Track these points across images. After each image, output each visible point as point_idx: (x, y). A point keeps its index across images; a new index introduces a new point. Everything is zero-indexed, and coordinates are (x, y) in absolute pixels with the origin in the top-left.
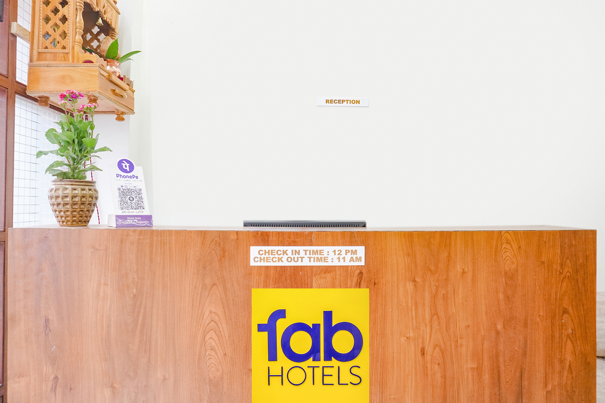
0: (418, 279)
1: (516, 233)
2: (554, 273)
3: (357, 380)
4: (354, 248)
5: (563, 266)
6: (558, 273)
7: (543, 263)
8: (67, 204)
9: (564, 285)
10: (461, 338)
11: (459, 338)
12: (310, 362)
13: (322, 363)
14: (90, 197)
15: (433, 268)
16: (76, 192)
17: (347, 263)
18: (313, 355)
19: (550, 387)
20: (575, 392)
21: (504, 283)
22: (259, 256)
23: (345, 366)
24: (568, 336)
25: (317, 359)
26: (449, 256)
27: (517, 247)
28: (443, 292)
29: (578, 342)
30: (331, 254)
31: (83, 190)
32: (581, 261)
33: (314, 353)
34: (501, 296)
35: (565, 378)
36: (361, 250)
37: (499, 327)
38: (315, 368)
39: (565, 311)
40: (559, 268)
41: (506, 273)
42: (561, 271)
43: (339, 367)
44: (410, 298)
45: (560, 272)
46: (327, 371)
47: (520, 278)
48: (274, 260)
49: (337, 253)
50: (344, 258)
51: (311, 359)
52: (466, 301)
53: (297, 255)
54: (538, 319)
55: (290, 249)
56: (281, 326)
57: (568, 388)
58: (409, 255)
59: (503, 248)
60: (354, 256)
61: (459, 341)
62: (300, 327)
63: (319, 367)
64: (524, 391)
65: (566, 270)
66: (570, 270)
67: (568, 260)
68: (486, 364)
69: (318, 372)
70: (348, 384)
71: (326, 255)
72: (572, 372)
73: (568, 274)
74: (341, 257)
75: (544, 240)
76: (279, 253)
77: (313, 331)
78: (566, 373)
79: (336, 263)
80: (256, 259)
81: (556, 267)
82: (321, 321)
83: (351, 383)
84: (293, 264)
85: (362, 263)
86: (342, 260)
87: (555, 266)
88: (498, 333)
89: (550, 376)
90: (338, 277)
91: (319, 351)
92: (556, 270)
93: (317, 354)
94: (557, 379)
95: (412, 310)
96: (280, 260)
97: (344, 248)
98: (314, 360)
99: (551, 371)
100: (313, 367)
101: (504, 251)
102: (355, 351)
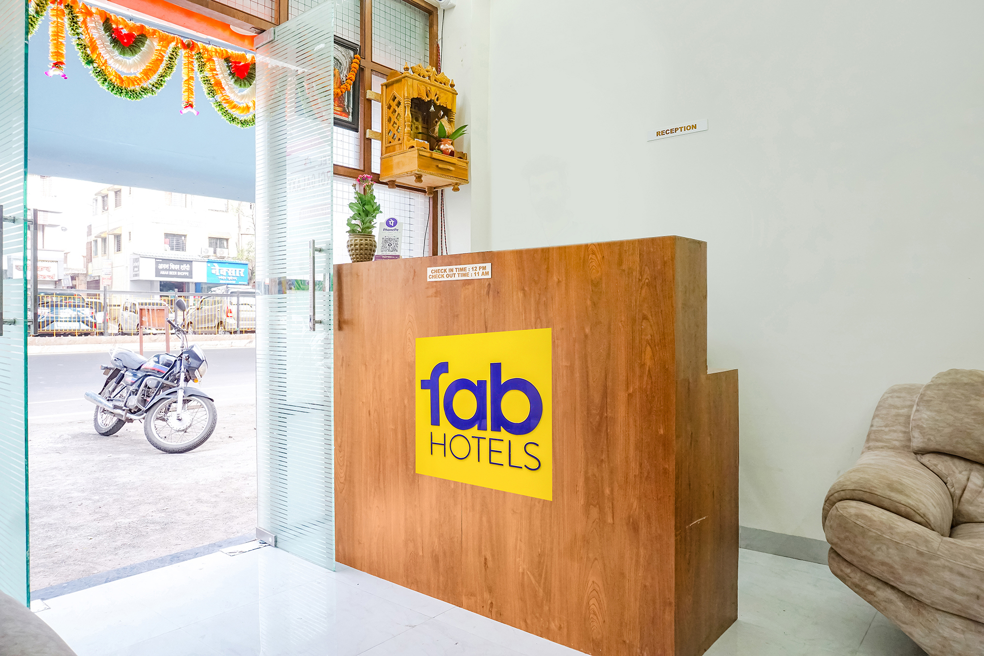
0: (526, 289)
1: (600, 245)
2: (634, 280)
3: (534, 464)
4: (484, 265)
5: (642, 273)
6: (637, 280)
7: (624, 271)
8: (357, 250)
9: (644, 291)
10: (557, 339)
11: (556, 338)
12: (474, 431)
13: (489, 433)
14: (370, 245)
15: (536, 279)
16: (362, 241)
17: (480, 277)
18: (478, 422)
19: (631, 390)
20: (654, 397)
21: (591, 290)
22: (432, 274)
23: (519, 441)
24: (647, 341)
25: (482, 427)
26: (548, 268)
27: (601, 257)
28: (544, 299)
29: (657, 347)
30: (471, 270)
31: (366, 240)
32: (659, 267)
33: (478, 419)
34: (589, 302)
35: (645, 382)
36: (488, 266)
37: (587, 330)
38: (480, 439)
39: (645, 318)
40: (638, 275)
41: (592, 281)
42: (640, 278)
43: (510, 441)
44: (521, 304)
45: (639, 280)
46: (495, 445)
47: (604, 285)
48: (440, 276)
49: (474, 269)
50: (478, 273)
51: (476, 426)
52: (561, 307)
53: (452, 273)
54: (620, 325)
55: (448, 268)
56: (445, 382)
57: (648, 393)
58: (519, 269)
59: (589, 258)
60: (484, 271)
61: (556, 341)
62: (463, 384)
63: (485, 438)
64: (609, 391)
65: (645, 277)
66: (648, 277)
67: (647, 268)
68: (577, 363)
69: (484, 444)
70: (521, 468)
71: (468, 272)
72: (651, 377)
73: (647, 281)
74: (477, 272)
75: (625, 249)
76: (442, 271)
77: (478, 389)
78: (645, 379)
79: (474, 277)
80: (430, 277)
81: (636, 274)
82: (487, 377)
83: (525, 466)
84: (450, 279)
85: (490, 276)
86: (477, 275)
87: (634, 273)
88: (586, 336)
89: (632, 380)
90: (476, 288)
91: (485, 418)
92: (636, 278)
93: (483, 420)
94: (637, 384)
95: (522, 315)
96: (443, 276)
97: (478, 265)
98: (479, 429)
99: (632, 375)
100: (479, 438)
101: (590, 261)
102: (531, 421)
